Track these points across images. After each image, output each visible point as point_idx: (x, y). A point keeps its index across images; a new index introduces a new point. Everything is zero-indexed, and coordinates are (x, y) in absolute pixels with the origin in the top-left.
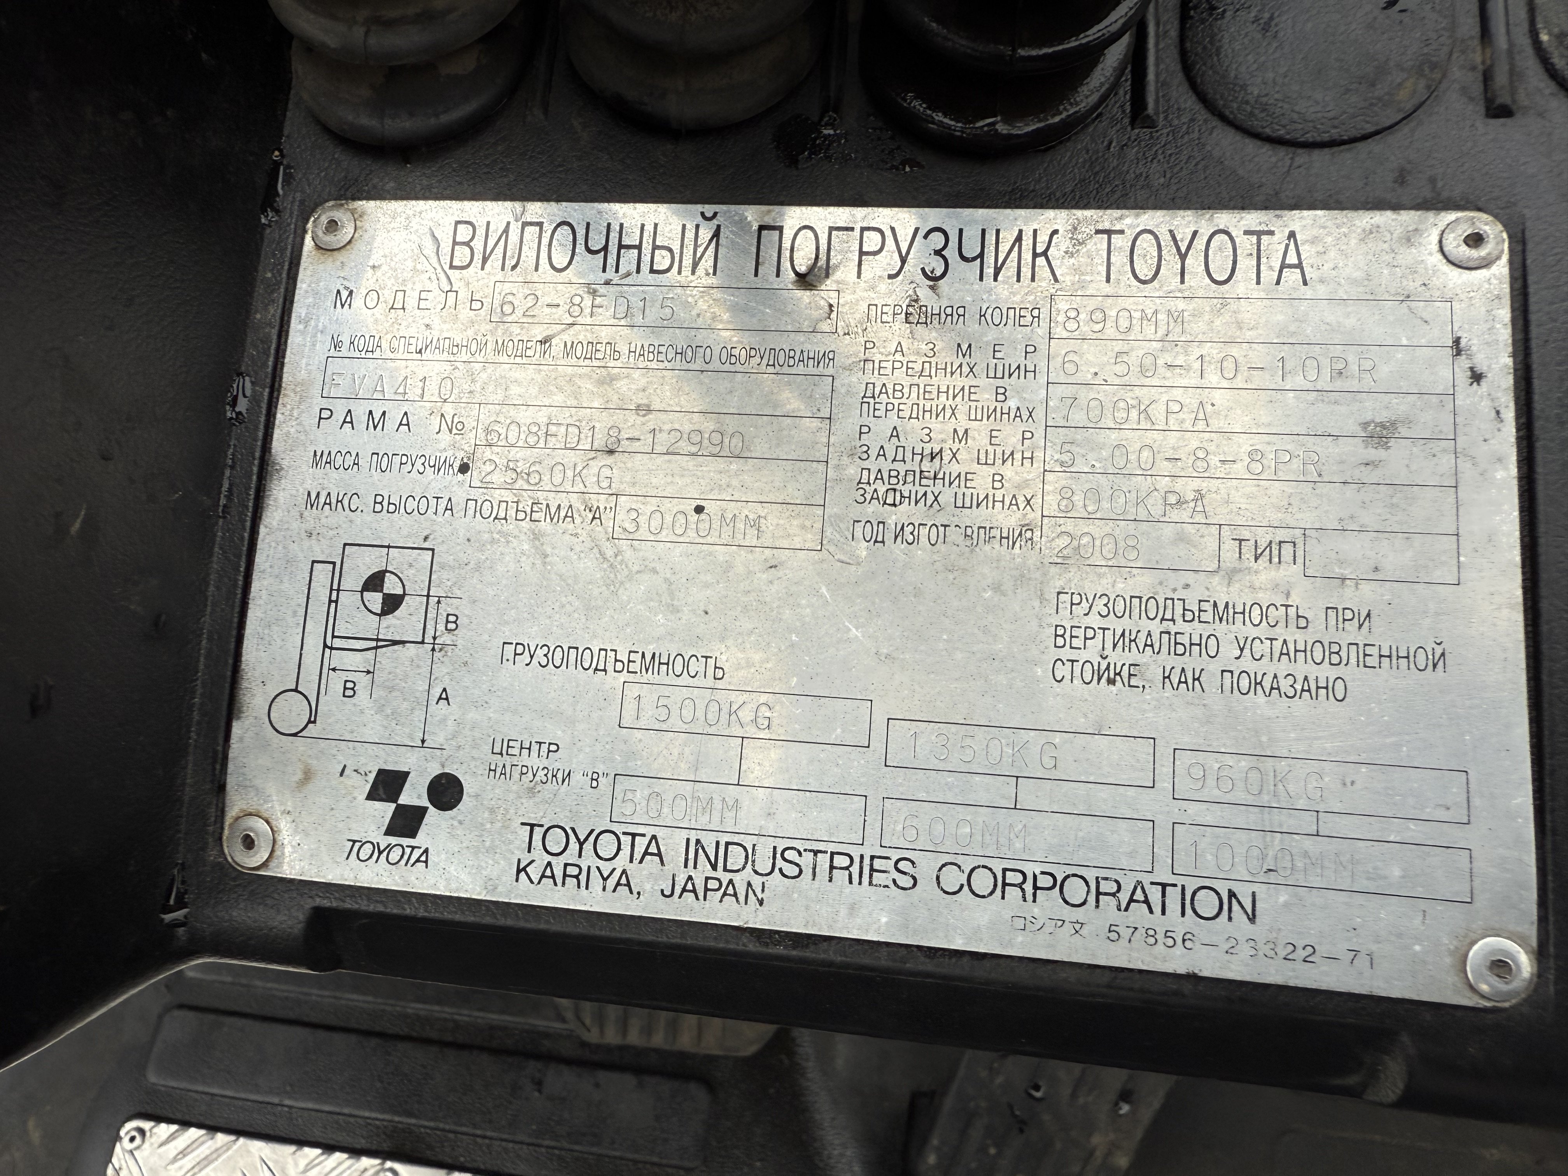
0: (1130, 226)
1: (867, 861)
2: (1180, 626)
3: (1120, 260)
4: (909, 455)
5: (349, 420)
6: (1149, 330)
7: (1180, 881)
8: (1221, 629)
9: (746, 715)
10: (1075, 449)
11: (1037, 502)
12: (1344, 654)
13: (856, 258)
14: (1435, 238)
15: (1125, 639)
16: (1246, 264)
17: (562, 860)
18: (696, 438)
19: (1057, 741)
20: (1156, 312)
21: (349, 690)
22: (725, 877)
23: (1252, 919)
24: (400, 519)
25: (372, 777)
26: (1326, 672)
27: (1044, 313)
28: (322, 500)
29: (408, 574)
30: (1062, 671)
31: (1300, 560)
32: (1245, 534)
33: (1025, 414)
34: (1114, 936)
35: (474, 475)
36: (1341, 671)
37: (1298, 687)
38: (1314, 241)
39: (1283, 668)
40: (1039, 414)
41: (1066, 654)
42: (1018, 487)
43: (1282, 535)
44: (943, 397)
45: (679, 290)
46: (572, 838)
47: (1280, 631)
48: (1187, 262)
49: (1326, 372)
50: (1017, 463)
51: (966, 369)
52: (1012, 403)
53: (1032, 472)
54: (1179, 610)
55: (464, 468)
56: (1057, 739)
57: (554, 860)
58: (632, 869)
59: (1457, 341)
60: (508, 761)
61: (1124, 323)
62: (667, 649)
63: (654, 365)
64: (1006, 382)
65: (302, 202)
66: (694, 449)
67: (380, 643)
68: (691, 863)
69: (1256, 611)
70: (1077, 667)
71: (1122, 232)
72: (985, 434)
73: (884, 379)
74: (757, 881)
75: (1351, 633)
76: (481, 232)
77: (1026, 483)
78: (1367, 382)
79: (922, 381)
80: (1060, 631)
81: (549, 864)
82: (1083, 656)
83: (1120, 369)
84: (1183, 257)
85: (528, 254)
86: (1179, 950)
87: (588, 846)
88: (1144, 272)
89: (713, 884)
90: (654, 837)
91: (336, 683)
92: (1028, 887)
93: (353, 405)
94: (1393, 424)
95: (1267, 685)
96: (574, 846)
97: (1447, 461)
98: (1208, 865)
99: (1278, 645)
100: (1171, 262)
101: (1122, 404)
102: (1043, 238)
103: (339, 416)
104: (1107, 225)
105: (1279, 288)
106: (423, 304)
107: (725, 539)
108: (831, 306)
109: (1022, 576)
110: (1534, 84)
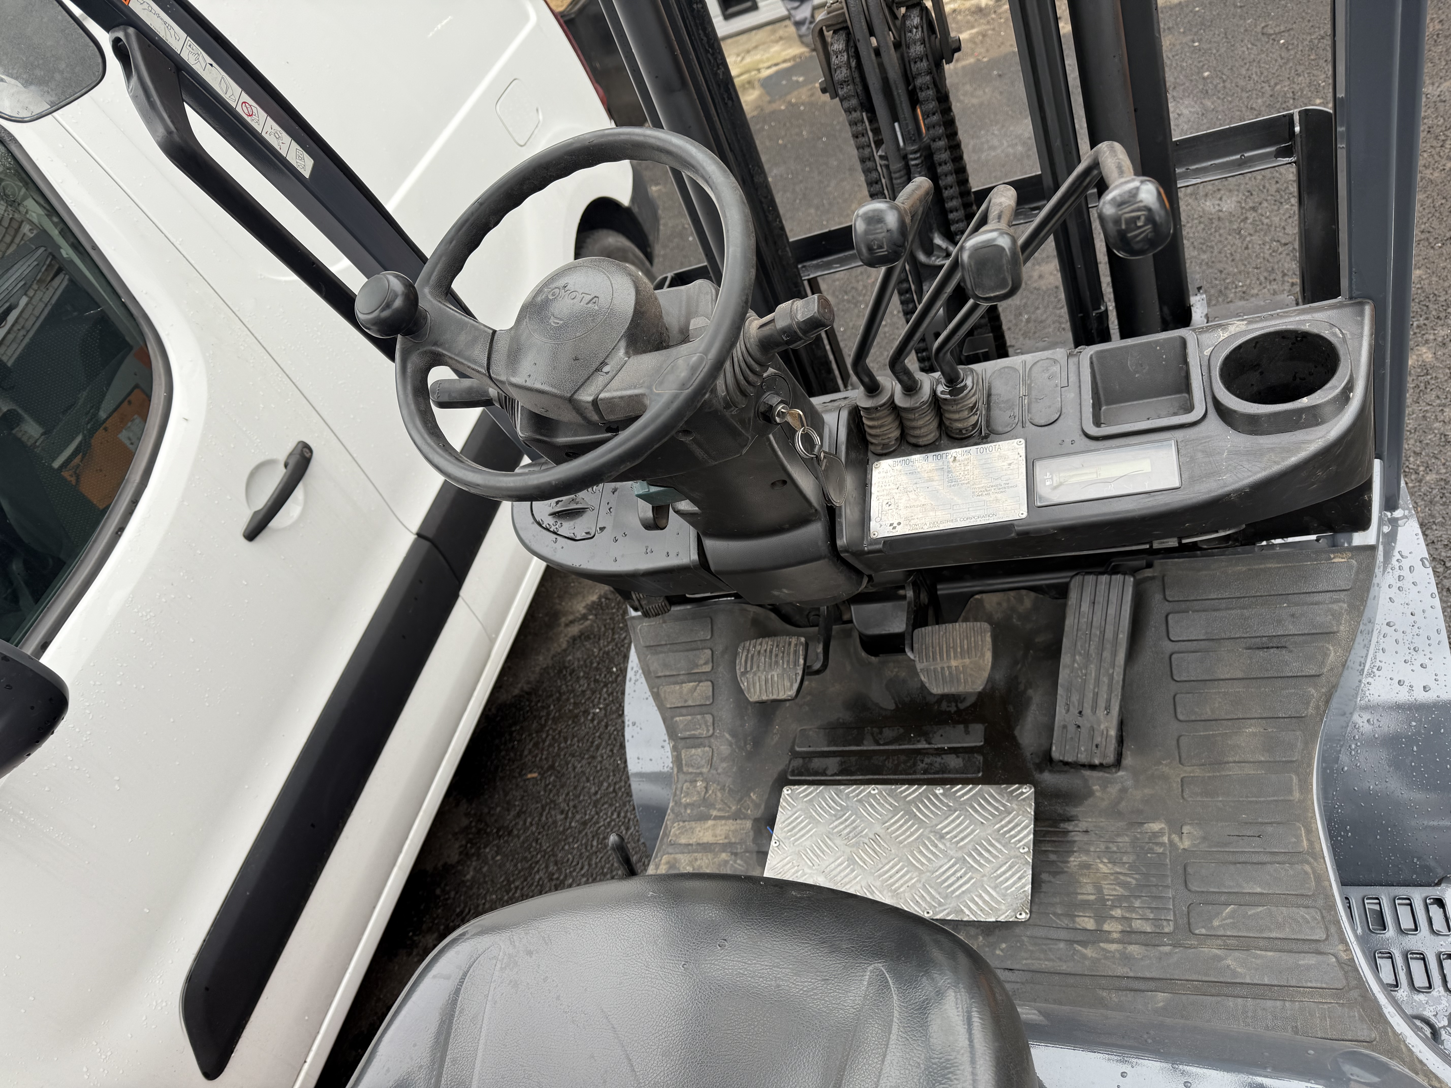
8: (992, 488)
12: (1005, 488)
14: (1016, 442)
26: (1004, 490)
32: (994, 478)
37: (1001, 492)
39: (999, 491)
43: (999, 477)
49: (1003, 459)
59: (1019, 453)
69: (996, 485)
75: (1007, 485)
78: (1009, 459)
95: (997, 493)
99: (998, 488)
110: (1028, 424)
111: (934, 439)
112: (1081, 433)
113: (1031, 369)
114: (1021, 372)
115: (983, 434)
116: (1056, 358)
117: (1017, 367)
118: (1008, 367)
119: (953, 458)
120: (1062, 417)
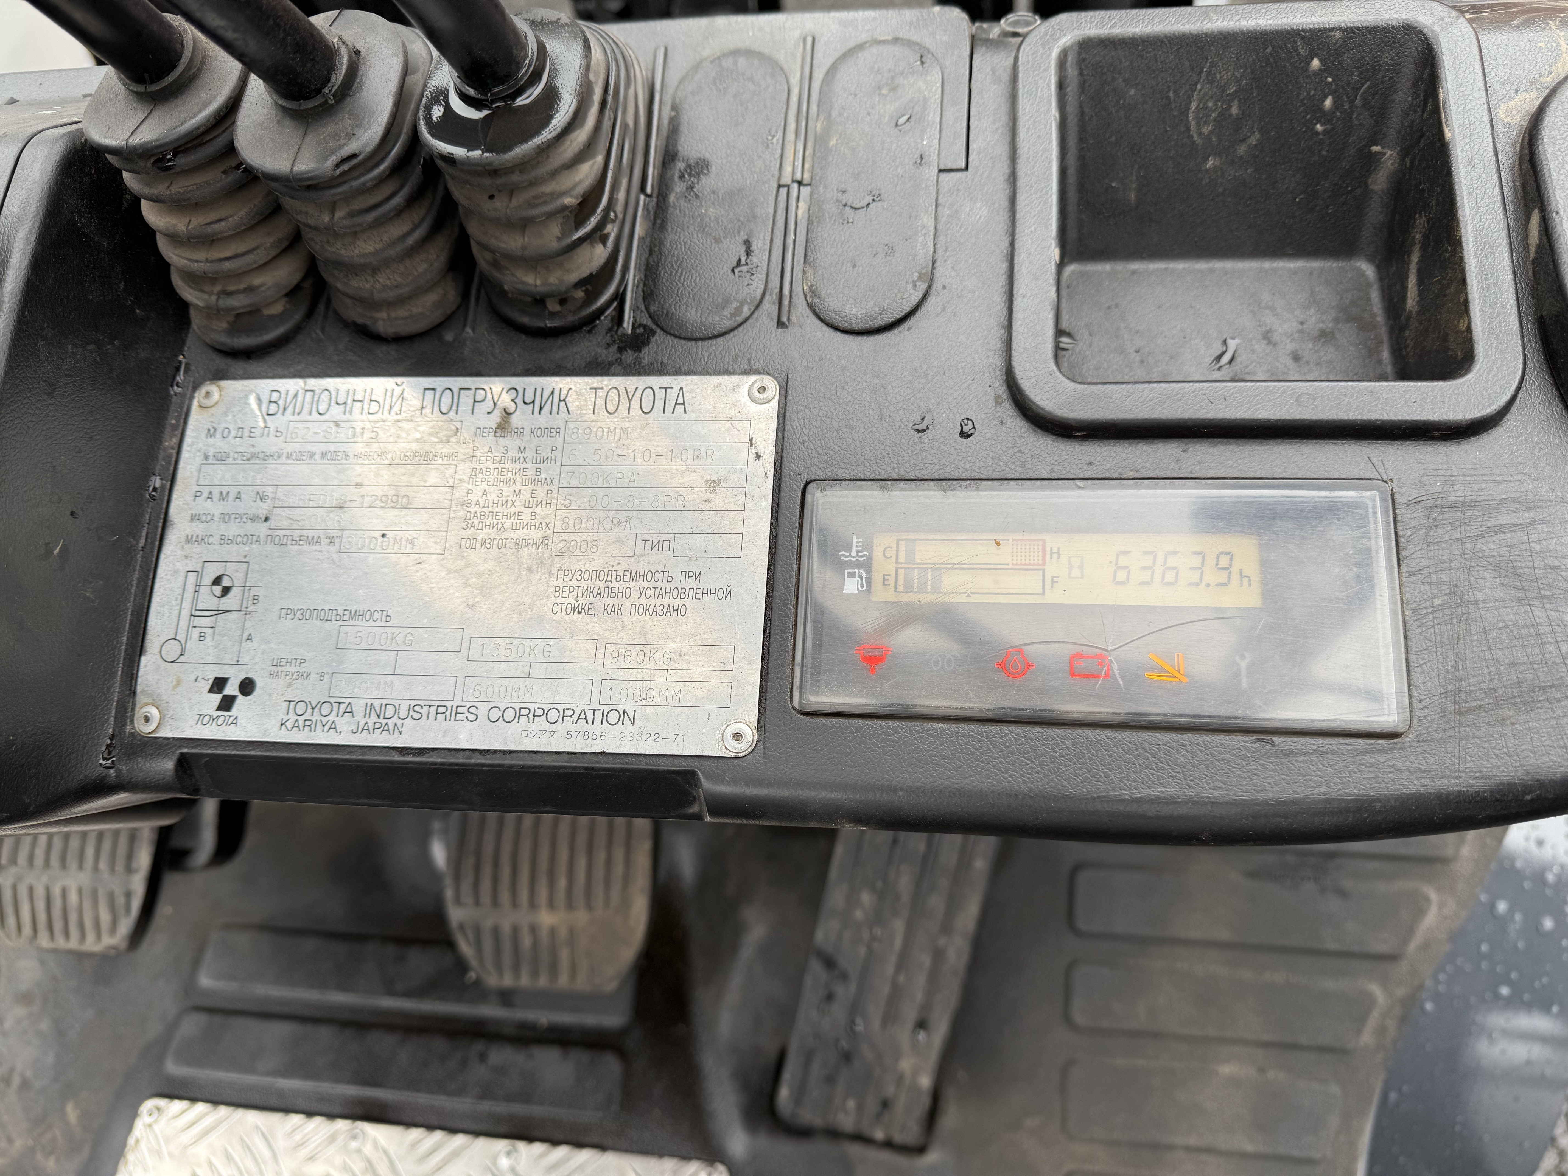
0: (607, 386)
1: (454, 708)
2: (614, 584)
3: (600, 402)
4: (491, 504)
5: (210, 497)
6: (611, 438)
7: (602, 707)
8: (632, 584)
9: (399, 639)
10: (571, 498)
11: (551, 526)
12: (687, 593)
13: (472, 404)
14: (746, 389)
15: (588, 592)
16: (659, 404)
17: (303, 717)
18: (384, 499)
19: (551, 643)
20: (615, 428)
21: (202, 637)
22: (384, 722)
23: (633, 723)
24: (234, 548)
25: (211, 682)
26: (678, 602)
27: (563, 429)
28: (194, 539)
29: (235, 576)
30: (556, 608)
31: (671, 549)
32: (647, 537)
33: (549, 481)
34: (569, 736)
35: (272, 523)
36: (685, 601)
37: (665, 610)
38: (691, 391)
39: (659, 601)
40: (556, 481)
41: (559, 600)
42: (543, 518)
43: (664, 537)
44: (510, 474)
45: (382, 423)
46: (309, 707)
47: (660, 584)
48: (632, 403)
49: (691, 456)
50: (543, 506)
51: (522, 459)
52: (543, 476)
53: (550, 510)
54: (614, 576)
55: (266, 519)
56: (551, 642)
57: (299, 718)
58: (337, 719)
59: (751, 440)
60: (280, 669)
61: (599, 434)
62: (362, 608)
63: (366, 462)
64: (541, 465)
65: (194, 382)
66: (383, 505)
67: (219, 612)
68: (367, 716)
69: (650, 574)
70: (564, 606)
71: (602, 388)
72: (529, 492)
73: (481, 466)
74: (399, 722)
75: (692, 583)
76: (283, 396)
77: (547, 516)
78: (709, 461)
79: (500, 466)
80: (557, 589)
81: (297, 721)
82: (568, 600)
83: (596, 457)
84: (630, 400)
85: (307, 407)
86: (598, 741)
87: (316, 710)
88: (611, 408)
89: (377, 726)
90: (350, 703)
91: (195, 633)
92: (531, 716)
93: (212, 489)
94: (719, 481)
95: (651, 610)
96: (310, 710)
97: (741, 498)
98: (616, 699)
99: (658, 590)
100: (625, 403)
101: (596, 475)
102: (564, 392)
103: (205, 495)
104: (595, 385)
105: (674, 415)
106: (252, 435)
107: (396, 549)
108: (457, 429)
109: (542, 562)
110: (801, 311)
111: (436, 317)
112: (1001, 390)
113: (833, 70)
114: (795, 80)
115: (627, 325)
116: (928, 42)
117: (781, 57)
118: (748, 53)
119: (496, 418)
120: (932, 300)
